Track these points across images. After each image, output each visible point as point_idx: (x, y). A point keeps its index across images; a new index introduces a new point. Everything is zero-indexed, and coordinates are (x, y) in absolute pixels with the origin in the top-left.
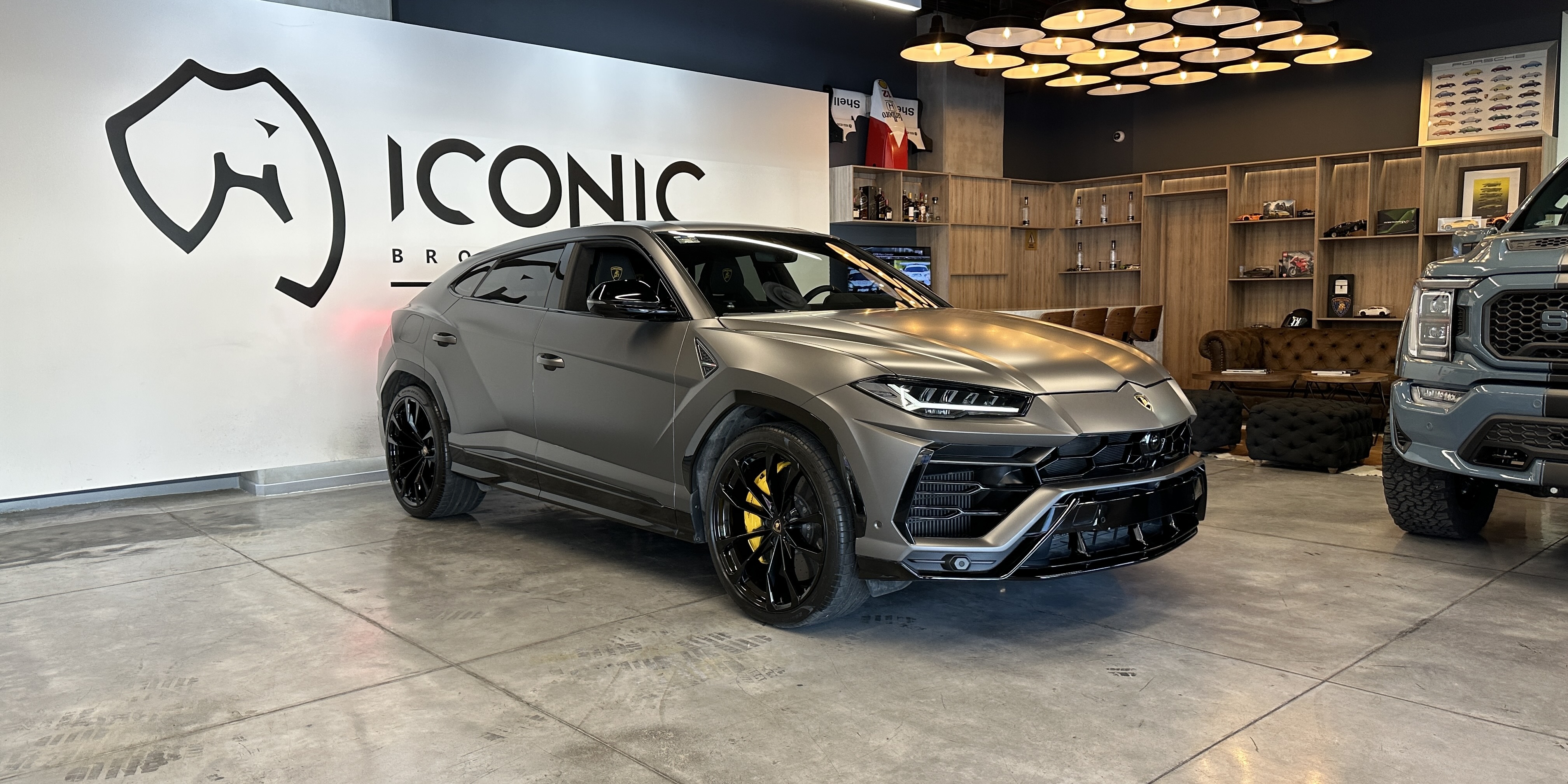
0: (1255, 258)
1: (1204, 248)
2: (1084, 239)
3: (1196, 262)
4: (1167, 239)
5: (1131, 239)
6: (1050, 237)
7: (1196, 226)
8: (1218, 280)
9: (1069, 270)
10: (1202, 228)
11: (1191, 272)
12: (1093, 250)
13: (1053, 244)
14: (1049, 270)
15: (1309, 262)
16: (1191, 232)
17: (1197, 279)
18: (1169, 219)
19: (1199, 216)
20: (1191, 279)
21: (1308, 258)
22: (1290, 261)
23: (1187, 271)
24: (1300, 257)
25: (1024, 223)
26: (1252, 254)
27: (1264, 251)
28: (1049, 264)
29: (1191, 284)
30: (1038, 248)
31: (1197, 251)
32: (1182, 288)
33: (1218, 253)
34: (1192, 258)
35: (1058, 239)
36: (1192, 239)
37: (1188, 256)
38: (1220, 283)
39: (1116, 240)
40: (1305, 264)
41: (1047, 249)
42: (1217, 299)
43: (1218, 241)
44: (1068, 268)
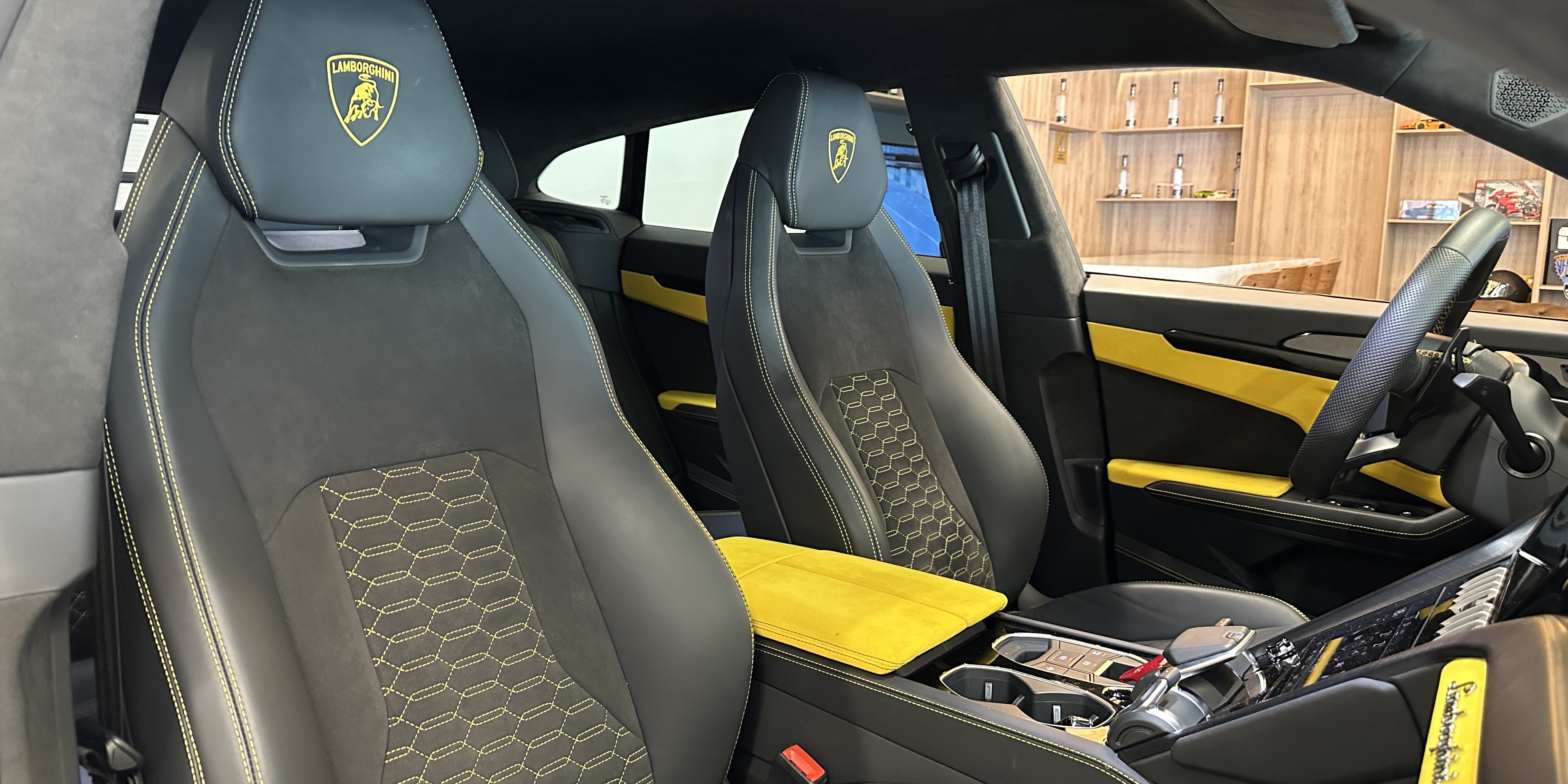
0: (1415, 189)
1: (1328, 171)
2: (1130, 150)
3: (1313, 190)
4: (1267, 155)
5: (1209, 153)
6: (1087, 145)
7: (1317, 139)
8: (1348, 219)
9: (1108, 197)
10: (1327, 139)
11: (1304, 207)
12: (1144, 167)
13: (1091, 155)
14: (1082, 195)
15: (1522, 197)
16: (1308, 146)
17: (1312, 217)
18: (1272, 125)
19: (1323, 122)
20: (1303, 216)
21: (1521, 192)
22: (1488, 195)
23: (1298, 205)
24: (1507, 190)
25: (1059, 119)
26: (1412, 183)
27: (1432, 179)
28: (1082, 187)
29: (1303, 226)
30: (1068, 161)
31: (1315, 176)
32: (1286, 229)
33: (1351, 180)
34: (1306, 186)
35: (1099, 148)
36: (1308, 155)
37: (1300, 181)
38: (1352, 225)
39: (1184, 152)
40: (1514, 200)
41: (1081, 163)
42: (1345, 247)
43: (1353, 162)
44: (1107, 194)
